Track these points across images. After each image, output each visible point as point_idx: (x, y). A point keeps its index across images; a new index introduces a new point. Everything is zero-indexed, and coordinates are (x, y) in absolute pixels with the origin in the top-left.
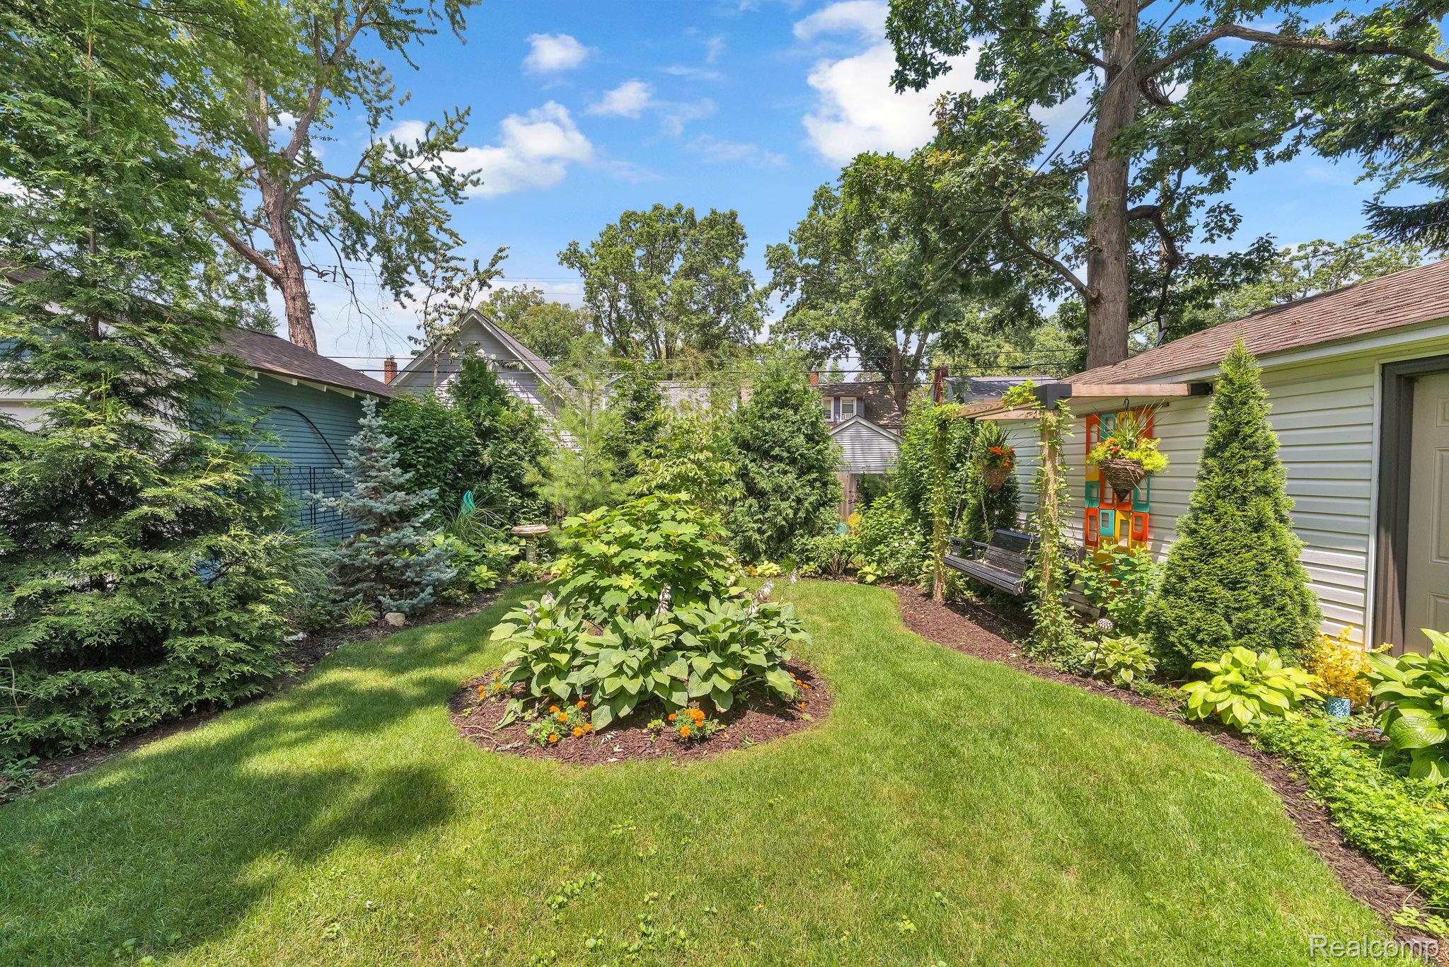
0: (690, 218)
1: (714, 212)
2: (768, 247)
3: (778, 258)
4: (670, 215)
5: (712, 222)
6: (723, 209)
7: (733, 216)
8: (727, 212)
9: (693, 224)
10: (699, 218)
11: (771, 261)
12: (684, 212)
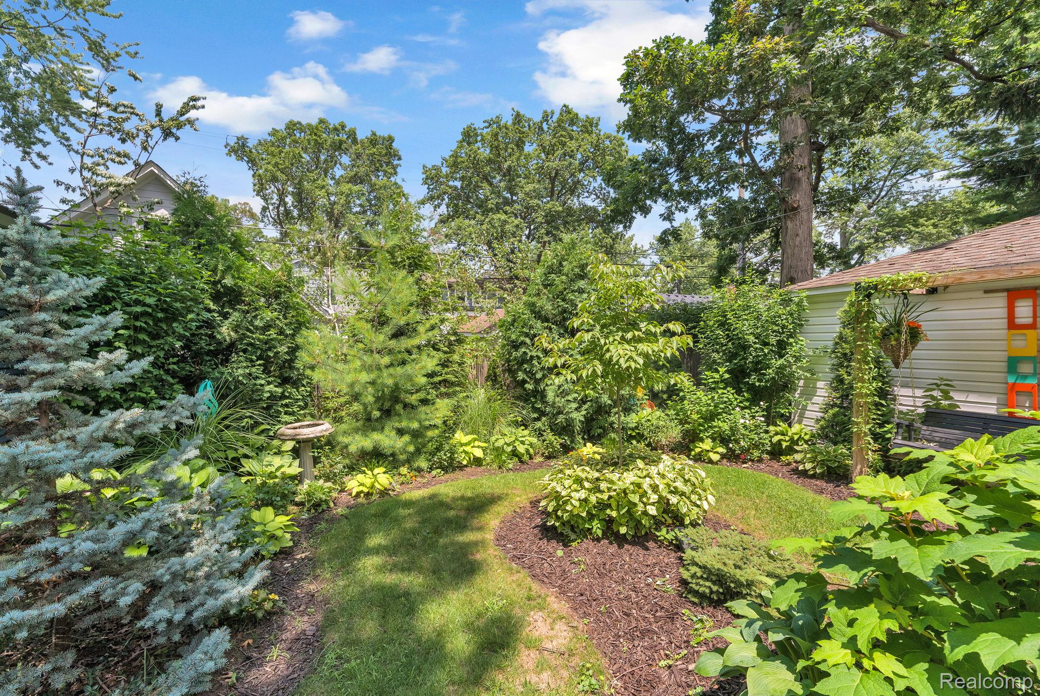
0: (352, 135)
1: (374, 134)
2: (424, 167)
3: (432, 178)
4: (336, 129)
5: (373, 141)
6: (382, 133)
7: (391, 139)
8: (386, 135)
9: (355, 141)
10: (361, 135)
11: (427, 178)
12: (347, 129)
